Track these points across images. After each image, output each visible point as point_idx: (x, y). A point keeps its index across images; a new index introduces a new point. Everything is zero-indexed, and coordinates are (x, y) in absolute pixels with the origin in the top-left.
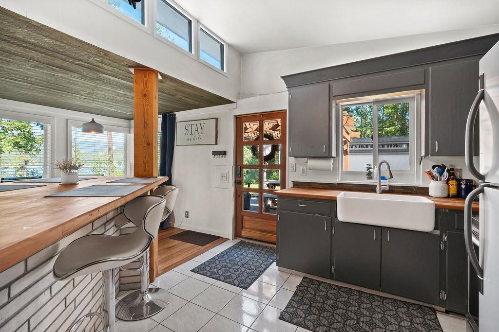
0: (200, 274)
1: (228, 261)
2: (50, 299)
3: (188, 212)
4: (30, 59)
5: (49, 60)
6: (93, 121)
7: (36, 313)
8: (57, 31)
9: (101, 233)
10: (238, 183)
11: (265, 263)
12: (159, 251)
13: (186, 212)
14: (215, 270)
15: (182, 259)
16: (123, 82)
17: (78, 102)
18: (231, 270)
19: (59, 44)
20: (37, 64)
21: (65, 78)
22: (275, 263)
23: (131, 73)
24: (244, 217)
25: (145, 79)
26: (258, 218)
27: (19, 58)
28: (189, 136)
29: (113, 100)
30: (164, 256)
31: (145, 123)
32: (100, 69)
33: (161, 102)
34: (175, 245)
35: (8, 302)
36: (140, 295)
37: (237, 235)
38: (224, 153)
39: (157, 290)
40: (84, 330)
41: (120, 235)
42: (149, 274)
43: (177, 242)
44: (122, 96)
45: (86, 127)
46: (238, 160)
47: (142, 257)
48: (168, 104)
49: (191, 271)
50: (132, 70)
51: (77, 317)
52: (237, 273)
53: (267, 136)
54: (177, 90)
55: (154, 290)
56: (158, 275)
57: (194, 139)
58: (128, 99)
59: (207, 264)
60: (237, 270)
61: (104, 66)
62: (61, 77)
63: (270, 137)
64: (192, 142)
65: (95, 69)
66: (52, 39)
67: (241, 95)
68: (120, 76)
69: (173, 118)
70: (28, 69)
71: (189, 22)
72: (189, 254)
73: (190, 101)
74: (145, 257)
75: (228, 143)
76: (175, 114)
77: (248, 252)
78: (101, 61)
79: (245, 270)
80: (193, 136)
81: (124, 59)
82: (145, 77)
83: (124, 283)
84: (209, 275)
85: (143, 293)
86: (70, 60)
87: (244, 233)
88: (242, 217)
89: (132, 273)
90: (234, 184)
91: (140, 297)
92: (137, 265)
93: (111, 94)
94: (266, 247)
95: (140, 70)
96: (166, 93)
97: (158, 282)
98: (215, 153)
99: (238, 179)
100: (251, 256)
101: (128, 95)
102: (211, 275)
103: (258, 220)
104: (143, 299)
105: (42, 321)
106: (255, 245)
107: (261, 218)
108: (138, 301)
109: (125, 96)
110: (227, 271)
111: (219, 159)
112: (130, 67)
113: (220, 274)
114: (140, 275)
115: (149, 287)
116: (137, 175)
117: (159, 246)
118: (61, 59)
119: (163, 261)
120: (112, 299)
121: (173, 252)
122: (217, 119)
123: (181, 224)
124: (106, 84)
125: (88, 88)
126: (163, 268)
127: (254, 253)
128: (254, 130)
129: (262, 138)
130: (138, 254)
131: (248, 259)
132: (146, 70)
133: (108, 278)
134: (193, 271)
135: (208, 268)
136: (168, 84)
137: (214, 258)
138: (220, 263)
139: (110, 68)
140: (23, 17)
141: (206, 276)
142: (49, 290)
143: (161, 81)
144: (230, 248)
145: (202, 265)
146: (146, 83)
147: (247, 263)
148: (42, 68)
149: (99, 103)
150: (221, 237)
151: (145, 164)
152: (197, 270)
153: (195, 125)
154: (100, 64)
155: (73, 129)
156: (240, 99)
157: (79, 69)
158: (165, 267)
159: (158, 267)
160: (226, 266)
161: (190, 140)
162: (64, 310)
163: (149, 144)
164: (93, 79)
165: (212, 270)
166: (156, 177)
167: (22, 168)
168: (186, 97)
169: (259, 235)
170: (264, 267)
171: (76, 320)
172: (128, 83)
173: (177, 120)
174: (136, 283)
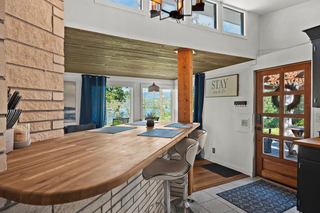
0: (224, 198)
1: (248, 194)
2: (141, 189)
3: (214, 149)
4: (127, 56)
5: (135, 55)
6: (154, 85)
7: (136, 194)
8: (140, 41)
9: (161, 157)
10: (258, 128)
11: (285, 205)
12: (194, 174)
13: (213, 148)
14: (237, 199)
15: (210, 184)
16: (171, 59)
17: (146, 73)
18: (250, 202)
19: (140, 46)
20: (129, 58)
21: (141, 62)
22: (296, 207)
23: (176, 53)
24: (265, 160)
25: (184, 56)
26: (279, 162)
27: (123, 56)
28: (215, 90)
29: (165, 70)
30: (198, 179)
31: (184, 86)
32: (158, 54)
33: (195, 67)
34: (205, 173)
35: (127, 185)
36: (182, 201)
37: (257, 173)
38: (245, 103)
39: (193, 201)
40: (154, 212)
41: (171, 159)
42: (187, 189)
43: (206, 171)
44: (170, 67)
45: (150, 89)
46: (258, 109)
47: (184, 177)
48: (199, 67)
49: (216, 194)
50: (177, 52)
51: (151, 203)
52: (256, 206)
53: (288, 86)
54: (206, 58)
55: (191, 201)
56: (193, 191)
57: (219, 92)
58: (173, 68)
59: (230, 192)
60: (256, 204)
61: (161, 52)
62: (139, 62)
63: (292, 87)
64: (218, 95)
65: (156, 55)
66: (138, 45)
67: (260, 53)
68: (169, 56)
69: (203, 76)
70: (126, 61)
71: (214, 6)
72: (214, 181)
73: (216, 64)
74: (185, 177)
75: (248, 94)
76: (205, 74)
77: (267, 191)
78: (159, 50)
79: (264, 206)
80: (218, 90)
81: (172, 47)
82: (185, 55)
83: (173, 191)
84: (231, 201)
85: (184, 200)
86: (144, 53)
87: (264, 173)
88: (263, 159)
89: (178, 186)
90: (254, 129)
91: (182, 203)
92: (180, 181)
93: (163, 66)
94: (287, 191)
95: (181, 51)
96: (198, 61)
97: (193, 196)
98: (237, 103)
99: (258, 126)
100: (271, 195)
101: (174, 66)
102: (233, 202)
103: (279, 164)
104: (184, 204)
105: (138, 199)
106: (275, 186)
107: (282, 163)
108: (181, 205)
109: (172, 66)
110: (247, 202)
111: (241, 108)
112: (175, 50)
113: (241, 203)
114: (182, 188)
115: (188, 198)
116: (180, 121)
117: (194, 172)
118: (141, 53)
119: (197, 182)
120: (169, 198)
121: (204, 178)
122: (238, 75)
123: (209, 157)
124: (161, 62)
125: (152, 65)
126: (196, 187)
127: (274, 193)
128: (276, 79)
129: (283, 89)
130: (182, 174)
131: (267, 196)
132: (185, 50)
133: (167, 185)
134: (218, 194)
135: (230, 196)
136: (199, 56)
137: (235, 189)
138: (240, 194)
139: (164, 53)
140: (127, 39)
141: (229, 201)
142: (140, 184)
143: (194, 55)
144: (250, 184)
145: (226, 192)
146: (185, 59)
147: (266, 200)
148: (131, 59)
149: (157, 72)
150: (242, 173)
151: (185, 114)
152: (221, 195)
153: (220, 81)
154: (159, 52)
155: (144, 89)
156: (259, 55)
157: (148, 56)
158: (198, 187)
159: (194, 186)
160: (245, 198)
161: (216, 93)
162: (146, 197)
163: (187, 100)
164: (155, 60)
165: (234, 198)
166: (192, 123)
167: (118, 110)
168: (212, 62)
169: (280, 178)
170: (284, 208)
171: (150, 204)
172: (174, 59)
173: (206, 78)
174: (179, 193)
